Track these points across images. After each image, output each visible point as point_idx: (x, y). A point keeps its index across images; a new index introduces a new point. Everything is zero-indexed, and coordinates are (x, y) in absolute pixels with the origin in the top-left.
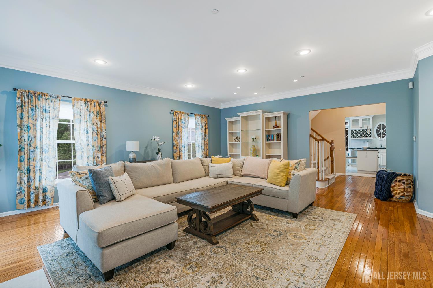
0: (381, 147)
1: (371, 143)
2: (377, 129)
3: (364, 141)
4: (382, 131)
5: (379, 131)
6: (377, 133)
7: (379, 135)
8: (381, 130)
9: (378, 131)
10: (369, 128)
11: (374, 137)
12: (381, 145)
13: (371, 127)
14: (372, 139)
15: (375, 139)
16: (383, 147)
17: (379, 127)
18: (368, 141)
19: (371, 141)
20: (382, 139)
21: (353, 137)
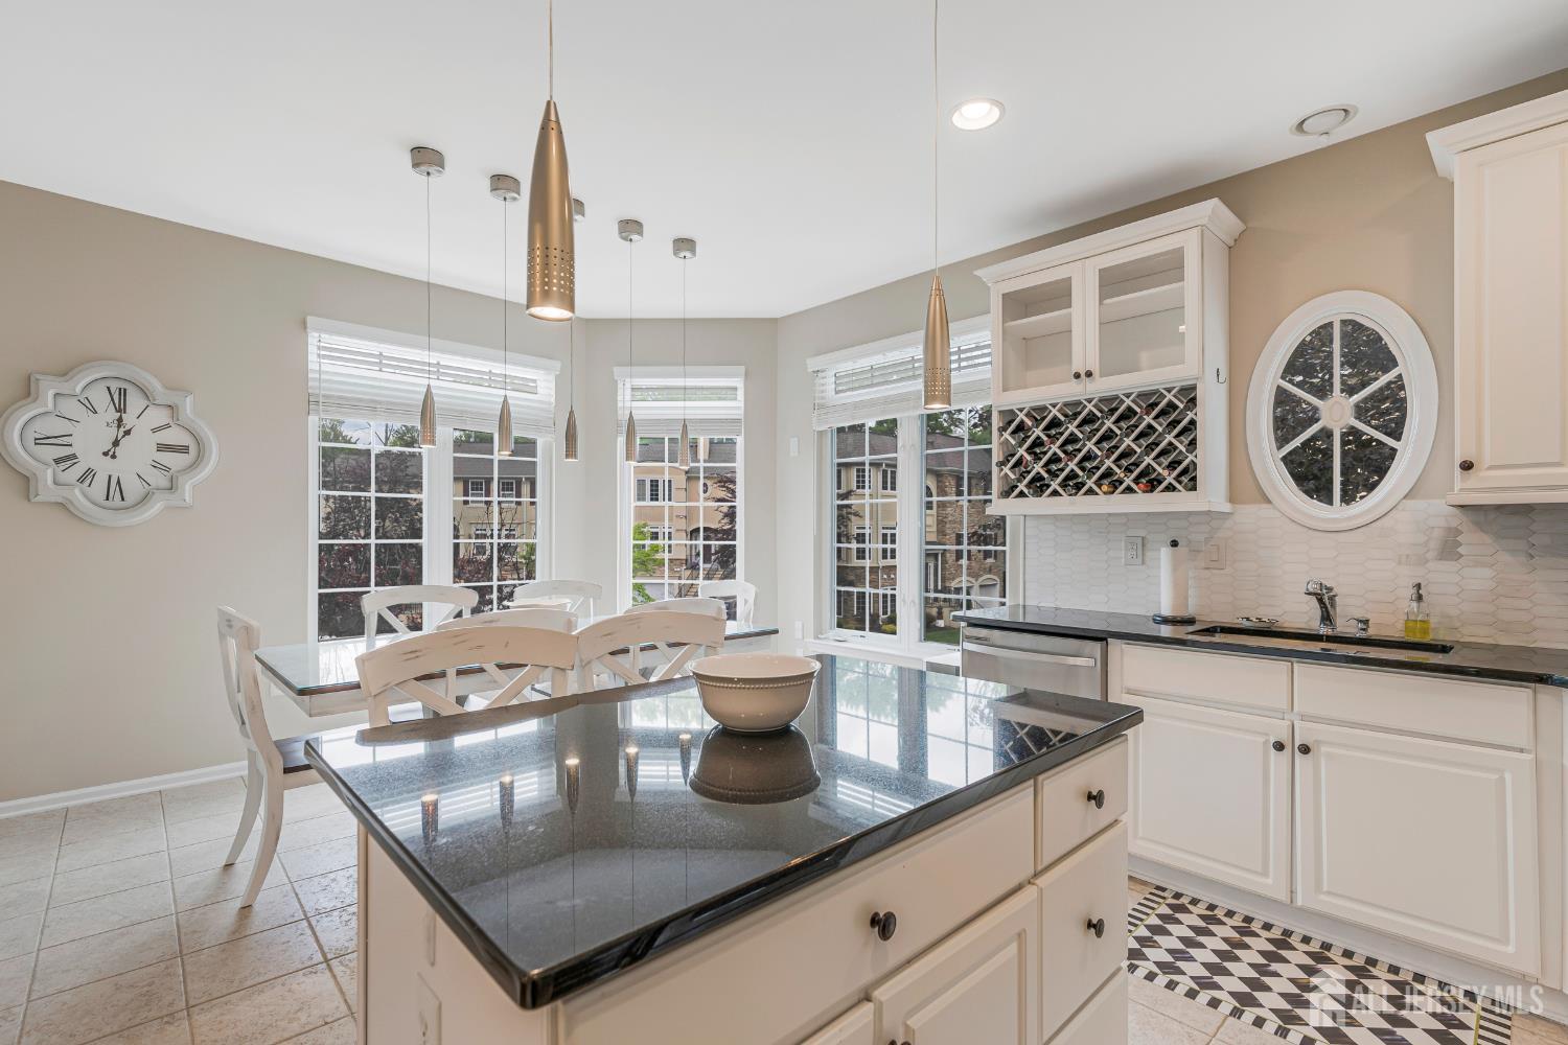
0: (1327, 618)
1: (1214, 563)
2: (1280, 391)
3: (1139, 538)
4: (1337, 413)
5: (1311, 415)
6: (1282, 441)
7: (1310, 473)
8: (1323, 391)
9: (1289, 418)
11: (1249, 490)
14: (1225, 516)
15: (1250, 515)
16: (1344, 626)
17: (1306, 363)
18: (1174, 544)
19: (1207, 540)
20: (1337, 513)
21: (1022, 487)
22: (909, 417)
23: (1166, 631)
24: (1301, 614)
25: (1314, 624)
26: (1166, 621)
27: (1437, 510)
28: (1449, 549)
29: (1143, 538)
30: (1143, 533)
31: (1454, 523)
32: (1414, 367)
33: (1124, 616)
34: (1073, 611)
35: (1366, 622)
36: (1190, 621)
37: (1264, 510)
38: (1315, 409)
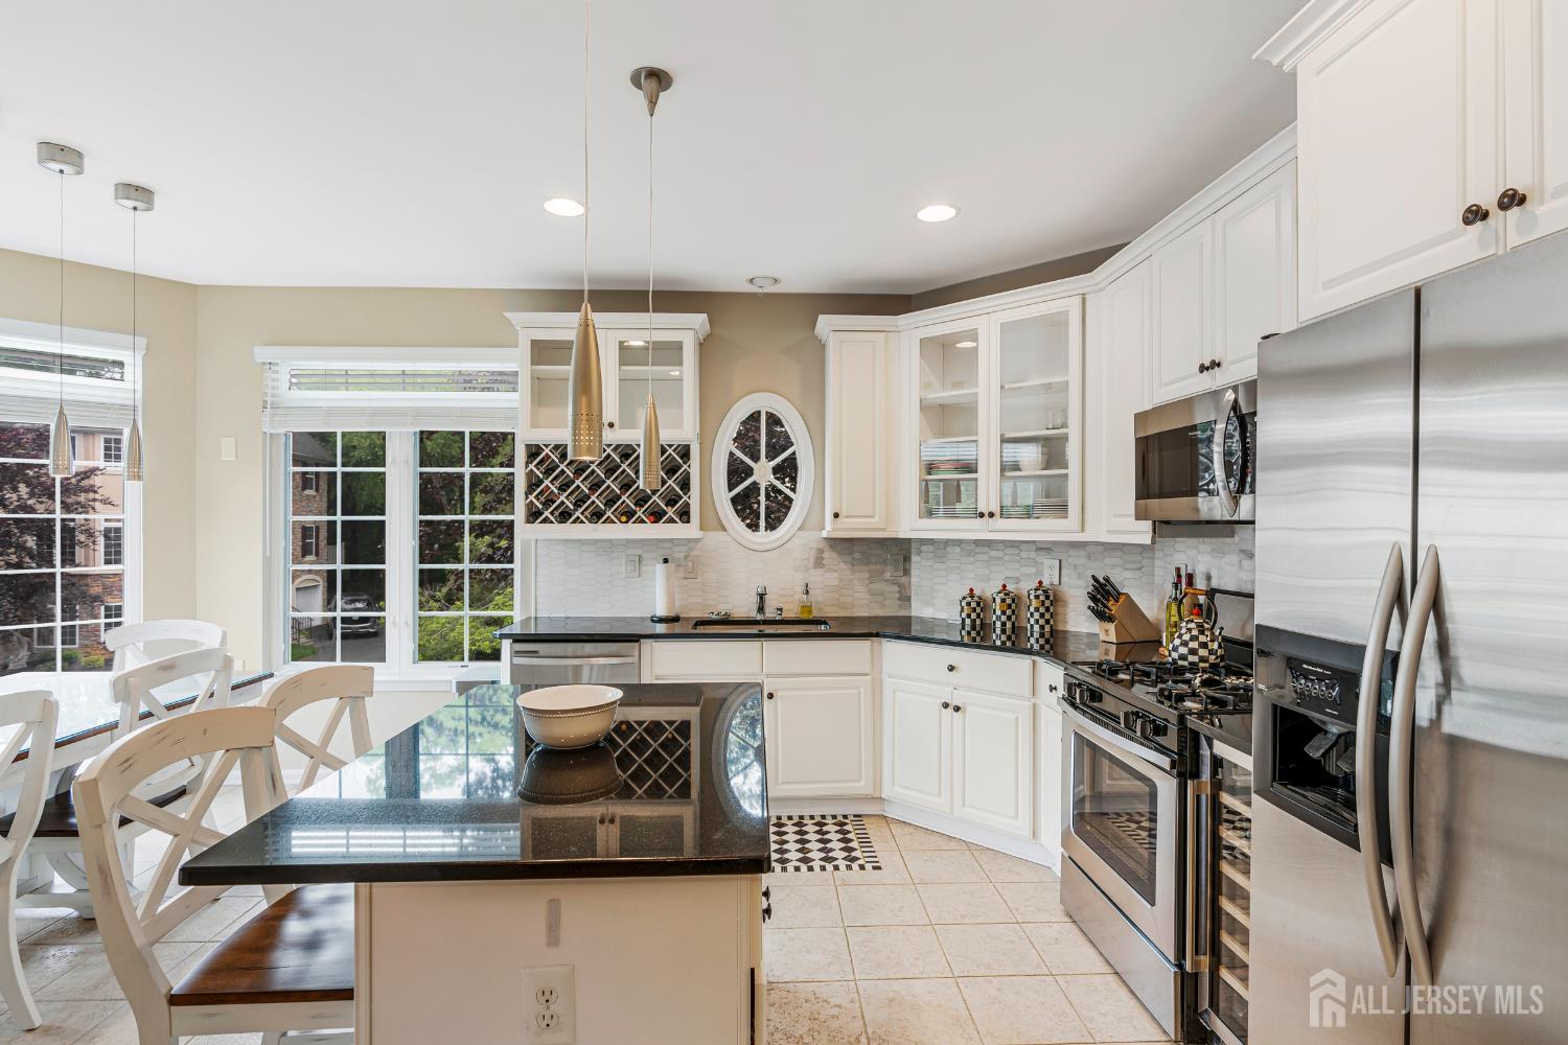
0: (761, 609)
1: (691, 574)
2: (731, 454)
3: (637, 556)
4: (763, 472)
5: (749, 472)
6: (731, 489)
7: (744, 504)
8: (771, 456)
9: (737, 472)
10: (669, 435)
11: (711, 523)
12: (762, 596)
13: (680, 428)
14: (696, 541)
15: (714, 538)
16: (770, 613)
17: (746, 438)
18: (666, 561)
19: (686, 557)
20: (763, 537)
21: (547, 513)
22: (401, 433)
23: (661, 628)
24: (744, 608)
25: (754, 614)
26: (661, 620)
27: (814, 538)
28: (819, 563)
29: (640, 556)
30: (639, 552)
31: (821, 546)
32: (802, 448)
33: (624, 619)
34: (581, 619)
35: (781, 610)
36: (675, 619)
37: (721, 535)
38: (752, 469)
